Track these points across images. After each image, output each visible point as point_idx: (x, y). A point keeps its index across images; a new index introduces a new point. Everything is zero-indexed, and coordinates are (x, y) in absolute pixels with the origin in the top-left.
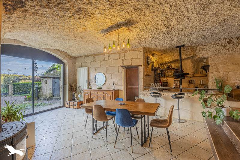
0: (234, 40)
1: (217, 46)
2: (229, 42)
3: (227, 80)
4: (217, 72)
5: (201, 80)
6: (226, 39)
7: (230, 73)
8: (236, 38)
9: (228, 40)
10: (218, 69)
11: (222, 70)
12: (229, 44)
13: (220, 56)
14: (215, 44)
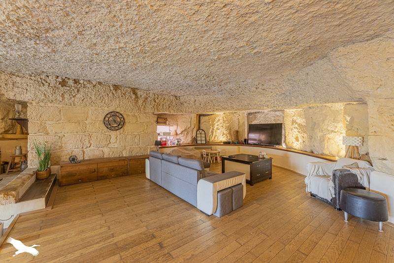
0: (71, 82)
1: (42, 85)
2: (63, 83)
3: (61, 147)
4: (42, 134)
5: (18, 148)
6: (58, 77)
7: (66, 135)
8: (75, 80)
9: (60, 80)
10: (45, 128)
11: (52, 131)
12: (62, 86)
13: (50, 105)
14: (39, 79)
